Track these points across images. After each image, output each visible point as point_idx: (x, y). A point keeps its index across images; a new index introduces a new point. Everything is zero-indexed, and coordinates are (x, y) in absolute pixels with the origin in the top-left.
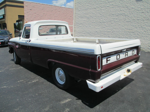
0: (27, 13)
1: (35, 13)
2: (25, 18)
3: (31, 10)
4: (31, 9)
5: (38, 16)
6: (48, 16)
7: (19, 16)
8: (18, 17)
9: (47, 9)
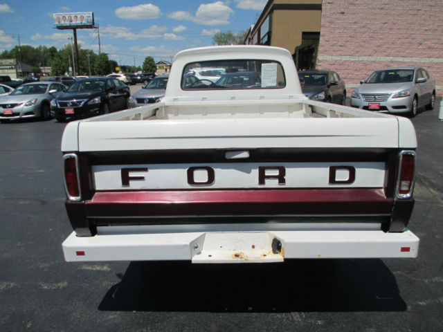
0: (328, 24)
1: (355, 23)
2: (321, 39)
3: (343, 13)
4: (343, 10)
5: (363, 30)
6: (399, 29)
7: (304, 33)
8: (300, 37)
9: (397, 6)
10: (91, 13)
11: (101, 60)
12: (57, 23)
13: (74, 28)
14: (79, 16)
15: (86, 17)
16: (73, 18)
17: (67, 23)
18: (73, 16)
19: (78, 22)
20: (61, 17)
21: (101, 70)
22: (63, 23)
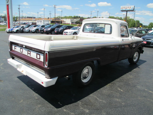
10: (134, 6)
11: (133, 23)
12: (121, 9)
13: (127, 11)
14: (129, 7)
15: (132, 7)
16: (127, 8)
17: (125, 9)
18: (127, 7)
19: (129, 9)
20: (123, 7)
21: (132, 26)
22: (123, 9)
